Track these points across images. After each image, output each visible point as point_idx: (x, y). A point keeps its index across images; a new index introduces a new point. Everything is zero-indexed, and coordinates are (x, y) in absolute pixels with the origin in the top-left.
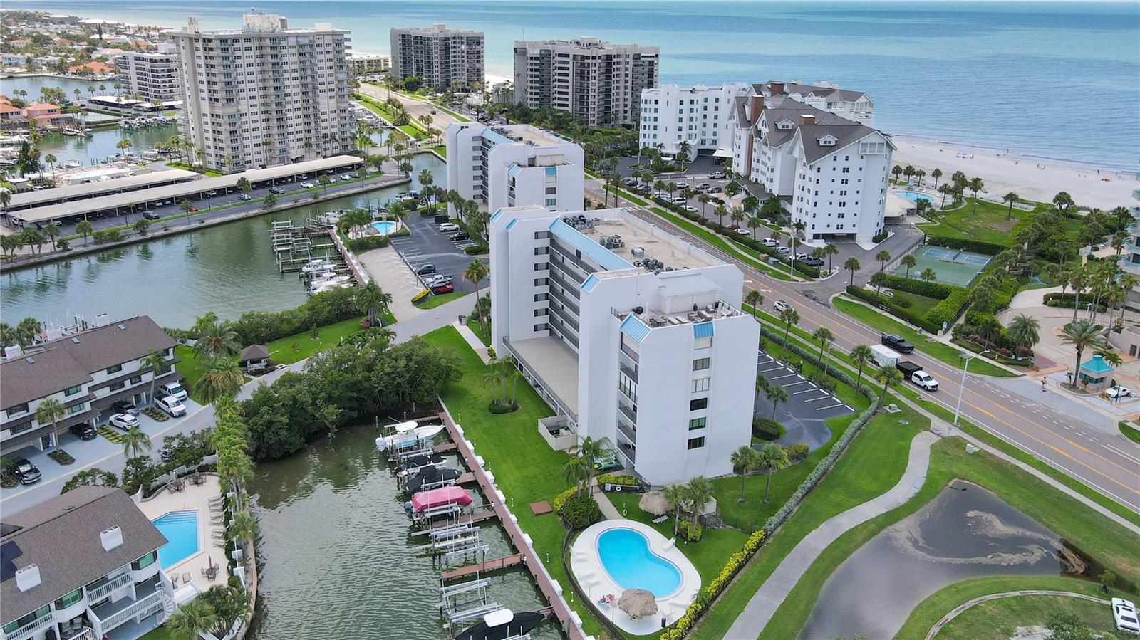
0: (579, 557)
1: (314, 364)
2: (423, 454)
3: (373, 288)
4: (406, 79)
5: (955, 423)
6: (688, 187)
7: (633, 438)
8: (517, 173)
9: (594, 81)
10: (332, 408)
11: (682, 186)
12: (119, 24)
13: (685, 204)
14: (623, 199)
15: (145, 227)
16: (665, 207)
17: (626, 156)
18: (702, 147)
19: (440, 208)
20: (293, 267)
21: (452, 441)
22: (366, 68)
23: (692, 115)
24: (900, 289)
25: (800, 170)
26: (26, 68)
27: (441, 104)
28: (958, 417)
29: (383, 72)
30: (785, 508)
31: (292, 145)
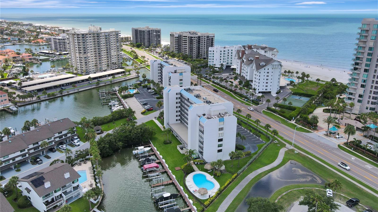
0: (188, 181)
1: (115, 131)
2: (146, 155)
3: (130, 109)
4: (137, 43)
5: (293, 145)
6: (222, 78)
7: (203, 149)
8: (171, 75)
9: (194, 45)
10: (120, 143)
11: (221, 77)
12: (45, 26)
13: (221, 83)
14: (203, 81)
15: (62, 92)
16: (215, 84)
17: (204, 68)
18: (227, 65)
19: (148, 85)
20: (106, 104)
21: (153, 152)
22: (124, 40)
23: (224, 55)
24: (282, 108)
25: (255, 72)
26: (18, 41)
27: (148, 52)
28: (294, 144)
29: (129, 41)
30: (243, 168)
31: (103, 66)
